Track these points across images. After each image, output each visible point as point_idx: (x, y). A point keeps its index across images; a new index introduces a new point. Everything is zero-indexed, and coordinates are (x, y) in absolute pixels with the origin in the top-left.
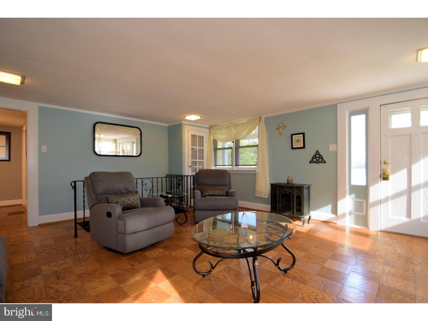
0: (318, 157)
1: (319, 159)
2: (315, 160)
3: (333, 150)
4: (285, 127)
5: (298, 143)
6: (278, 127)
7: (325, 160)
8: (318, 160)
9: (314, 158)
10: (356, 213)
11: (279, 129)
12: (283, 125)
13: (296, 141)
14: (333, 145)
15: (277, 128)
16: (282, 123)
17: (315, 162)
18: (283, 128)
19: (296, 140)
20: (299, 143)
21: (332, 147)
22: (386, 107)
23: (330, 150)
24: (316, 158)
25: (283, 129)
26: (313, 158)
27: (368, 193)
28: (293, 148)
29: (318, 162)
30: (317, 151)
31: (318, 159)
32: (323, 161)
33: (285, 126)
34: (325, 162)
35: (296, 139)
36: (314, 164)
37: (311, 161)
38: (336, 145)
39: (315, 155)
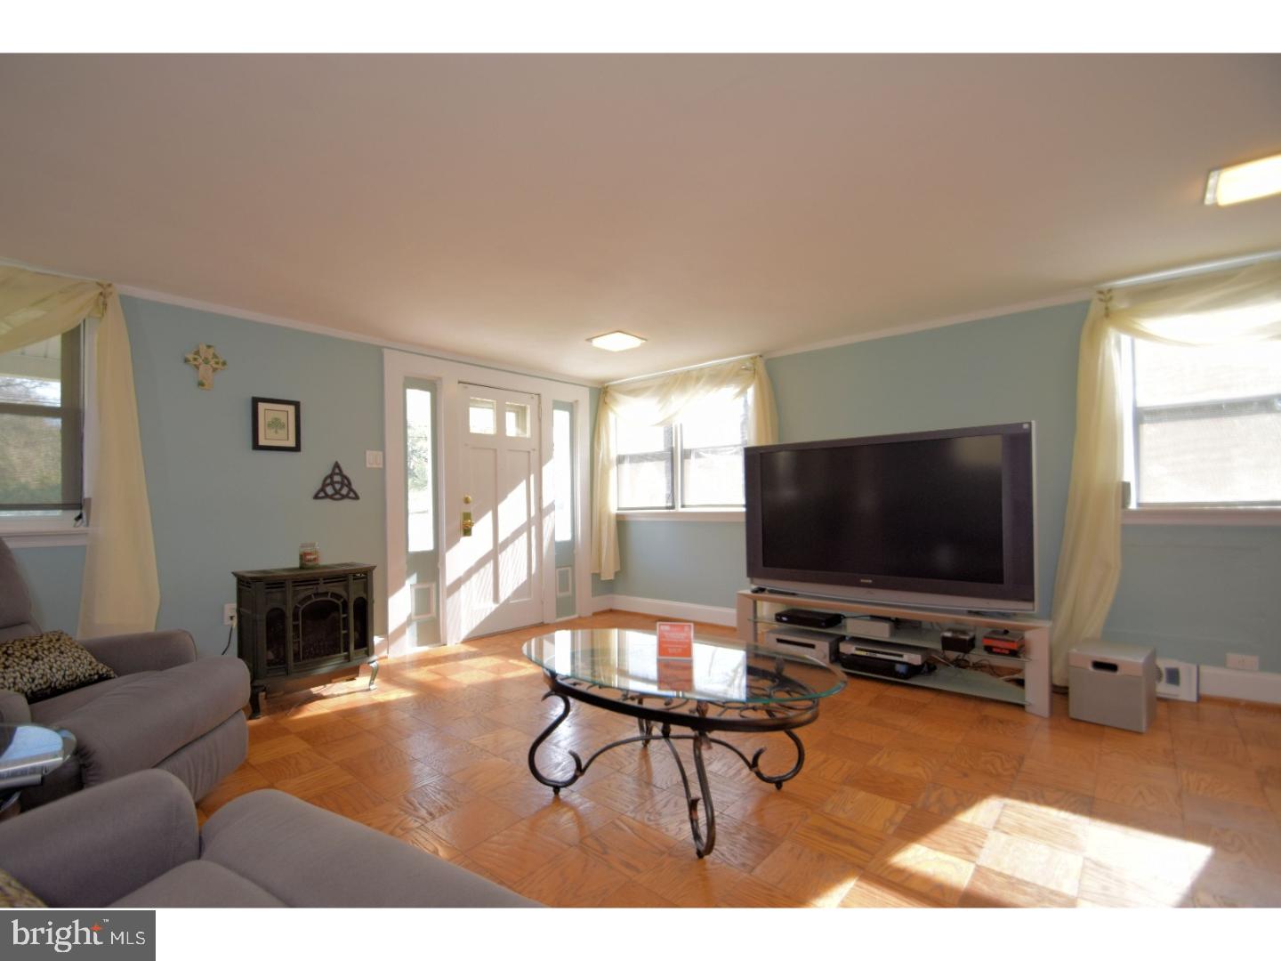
0: (338, 482)
1: (341, 489)
2: (329, 490)
3: (375, 466)
4: (224, 363)
5: (276, 432)
6: (190, 357)
7: (357, 491)
8: (337, 492)
9: (328, 485)
10: (419, 617)
11: (197, 367)
12: (215, 356)
13: (269, 425)
14: (375, 452)
15: (186, 361)
16: (209, 347)
17: (331, 497)
18: (215, 366)
19: (269, 419)
20: (282, 433)
21: (373, 459)
22: (466, 387)
23: (368, 466)
24: (332, 483)
25: (215, 370)
26: (324, 485)
27: (440, 566)
28: (256, 446)
29: (337, 496)
30: (337, 465)
31: (338, 486)
32: (352, 495)
33: (221, 361)
34: (357, 498)
35: (271, 416)
36: (328, 502)
37: (318, 493)
38: (381, 453)
39: (331, 476)
